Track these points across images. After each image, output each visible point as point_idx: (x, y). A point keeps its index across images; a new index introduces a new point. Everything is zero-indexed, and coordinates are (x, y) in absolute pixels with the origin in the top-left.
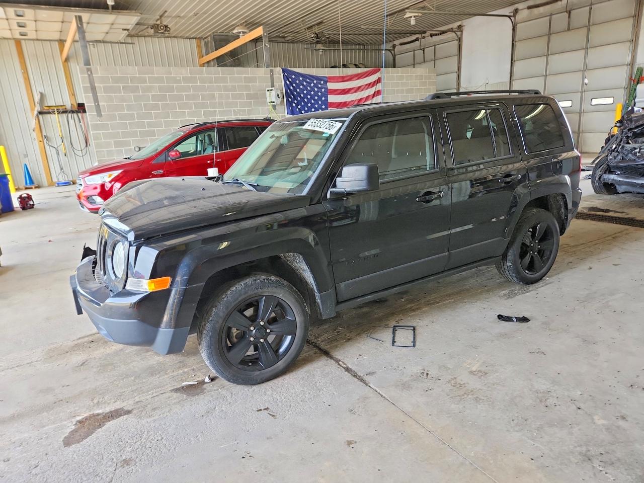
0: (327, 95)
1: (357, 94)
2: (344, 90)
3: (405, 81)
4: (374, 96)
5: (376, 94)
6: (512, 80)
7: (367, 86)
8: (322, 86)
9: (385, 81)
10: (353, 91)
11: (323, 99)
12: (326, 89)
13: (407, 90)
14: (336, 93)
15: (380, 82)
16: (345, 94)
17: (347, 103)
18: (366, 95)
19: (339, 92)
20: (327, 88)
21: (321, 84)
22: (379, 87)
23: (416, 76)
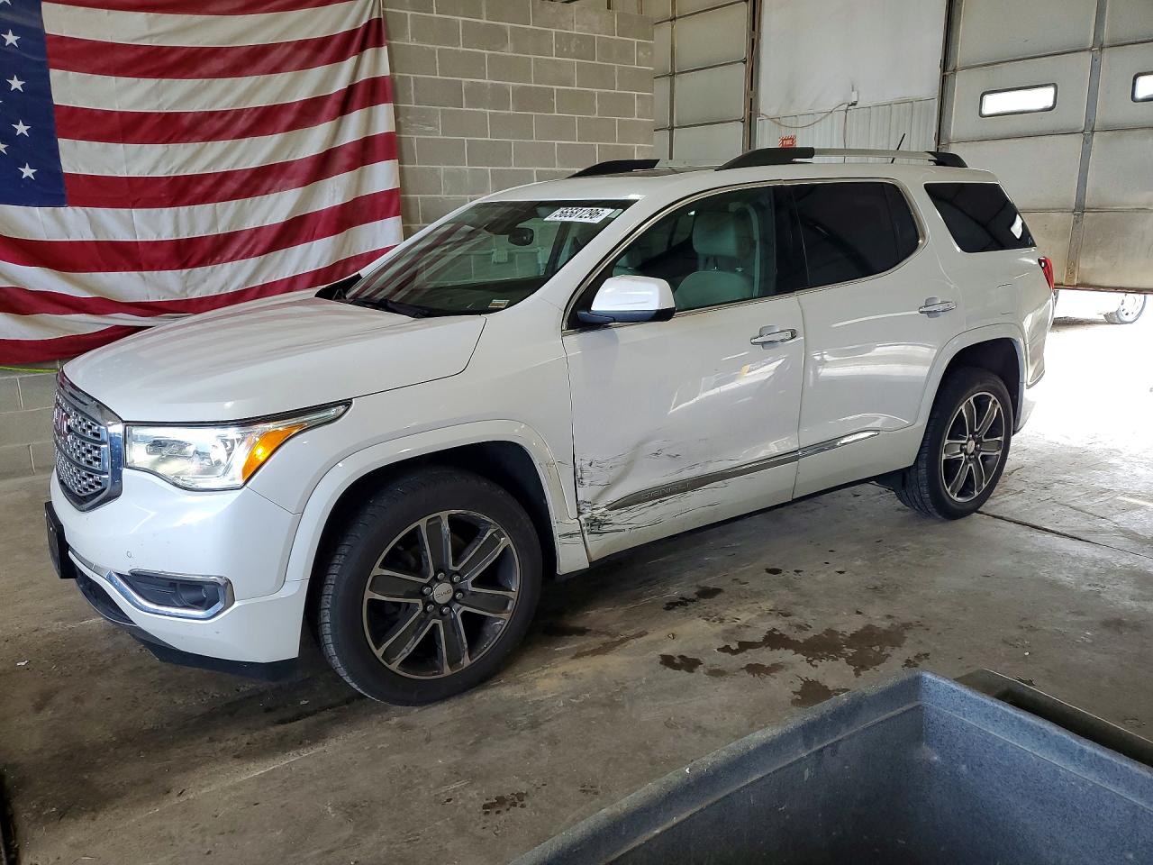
0: (45, 66)
1: (246, 82)
3: (508, 52)
4: (347, 102)
5: (359, 94)
6: (951, 68)
7: (305, 54)
8: (12, 17)
9: (409, 41)
10: (217, 64)
11: (16, 84)
12: (34, 36)
13: (519, 93)
14: (100, 62)
15: (378, 44)
16: (166, 73)
17: (186, 122)
18: (302, 94)
19: (132, 55)
20: (40, 29)
22: (375, 64)
23: (564, 40)
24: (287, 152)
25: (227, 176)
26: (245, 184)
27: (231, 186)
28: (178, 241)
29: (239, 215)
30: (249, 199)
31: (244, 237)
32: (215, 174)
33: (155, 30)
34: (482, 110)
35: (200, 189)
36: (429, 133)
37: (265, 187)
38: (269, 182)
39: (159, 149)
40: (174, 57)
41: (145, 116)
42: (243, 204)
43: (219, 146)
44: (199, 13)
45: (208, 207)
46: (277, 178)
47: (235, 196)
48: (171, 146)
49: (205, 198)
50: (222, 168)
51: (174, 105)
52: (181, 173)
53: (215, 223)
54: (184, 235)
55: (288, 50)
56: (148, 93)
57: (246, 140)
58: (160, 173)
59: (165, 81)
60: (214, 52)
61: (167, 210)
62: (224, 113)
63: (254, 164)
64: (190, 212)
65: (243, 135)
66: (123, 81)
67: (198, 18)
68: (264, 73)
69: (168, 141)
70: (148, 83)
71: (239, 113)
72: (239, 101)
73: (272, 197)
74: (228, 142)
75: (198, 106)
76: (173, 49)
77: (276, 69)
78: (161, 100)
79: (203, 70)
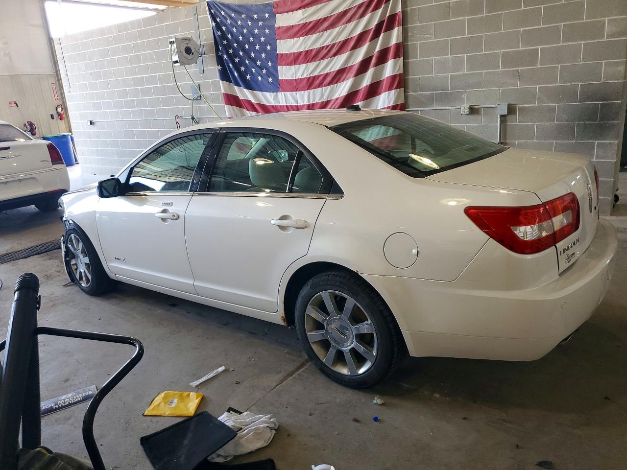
0: (275, 39)
1: (336, 30)
2: (305, 25)
5: (384, 26)
7: (362, 10)
8: (267, 23)
10: (326, 25)
11: (269, 48)
12: (272, 28)
14: (289, 34)
16: (307, 33)
18: (359, 31)
19: (297, 29)
20: (274, 26)
21: (264, 20)
22: (394, 7)
24: (352, 61)
25: (327, 75)
26: (334, 78)
27: (329, 79)
28: (309, 105)
29: (332, 92)
30: (336, 85)
31: (333, 102)
32: (323, 74)
33: (304, 16)
34: (463, 18)
35: (318, 82)
36: (427, 39)
37: (342, 79)
38: (345, 75)
39: (304, 65)
40: (310, 26)
41: (301, 53)
42: (333, 87)
43: (325, 61)
44: (320, 3)
45: (320, 89)
46: (348, 72)
47: (329, 84)
48: (308, 64)
49: (319, 86)
50: (326, 72)
51: (310, 47)
52: (311, 75)
53: (323, 95)
54: (311, 102)
55: (355, 9)
56: (302, 44)
57: (336, 57)
58: (305, 76)
59: (307, 37)
60: (325, 19)
61: (306, 91)
62: (328, 46)
63: (337, 69)
64: (314, 92)
65: (335, 55)
66: (295, 39)
67: (319, 6)
68: (344, 24)
69: (307, 62)
70: (302, 38)
71: (333, 45)
72: (333, 40)
73: (345, 82)
74: (329, 59)
75: (318, 45)
76: (310, 22)
77: (349, 21)
78: (306, 45)
79: (321, 29)
